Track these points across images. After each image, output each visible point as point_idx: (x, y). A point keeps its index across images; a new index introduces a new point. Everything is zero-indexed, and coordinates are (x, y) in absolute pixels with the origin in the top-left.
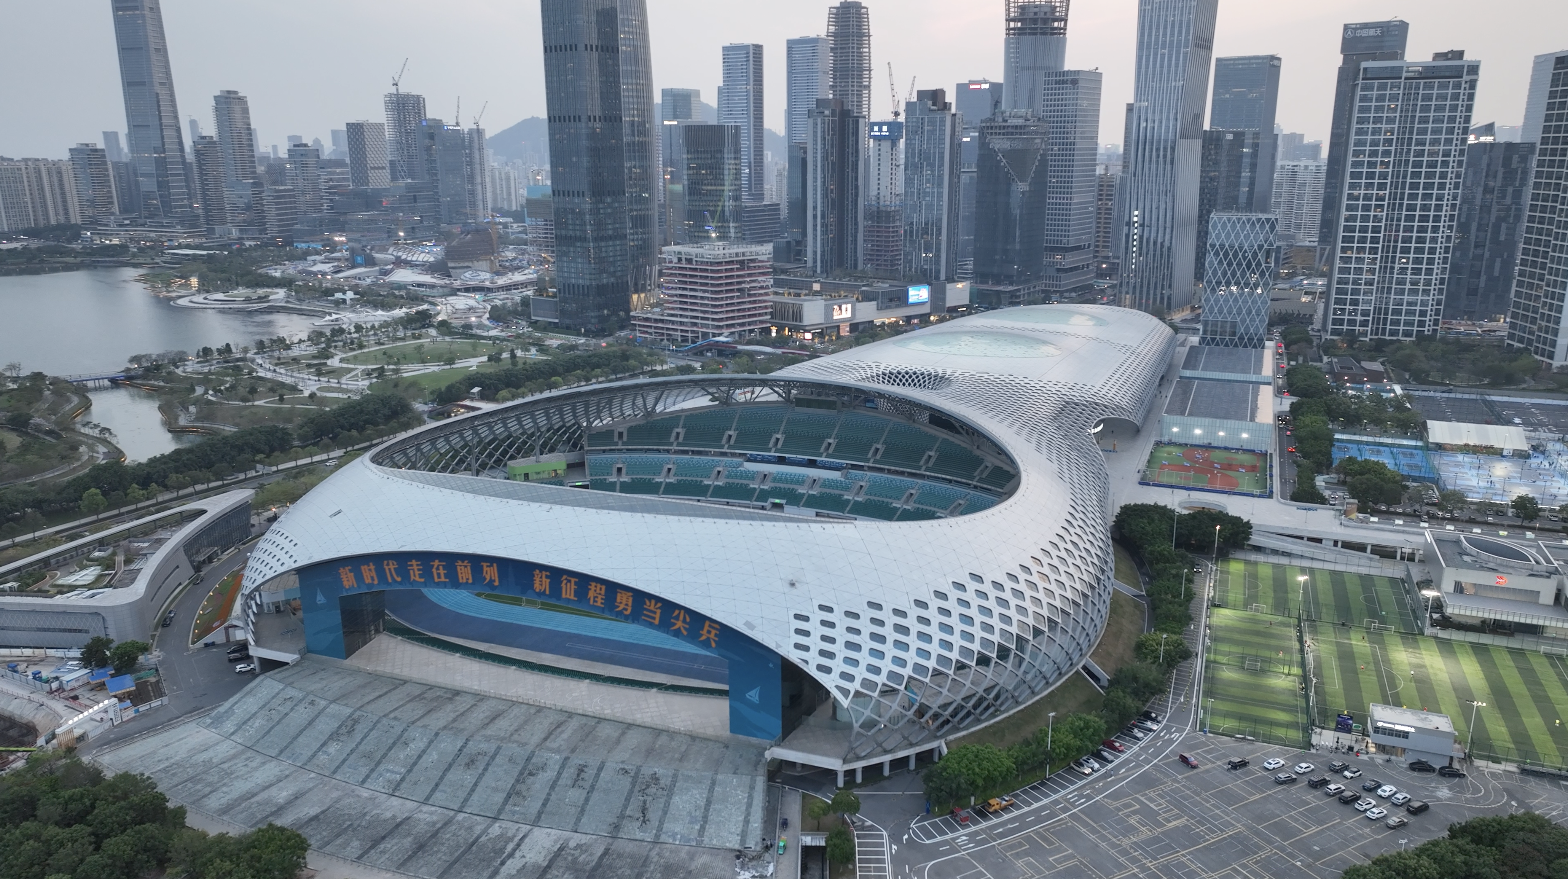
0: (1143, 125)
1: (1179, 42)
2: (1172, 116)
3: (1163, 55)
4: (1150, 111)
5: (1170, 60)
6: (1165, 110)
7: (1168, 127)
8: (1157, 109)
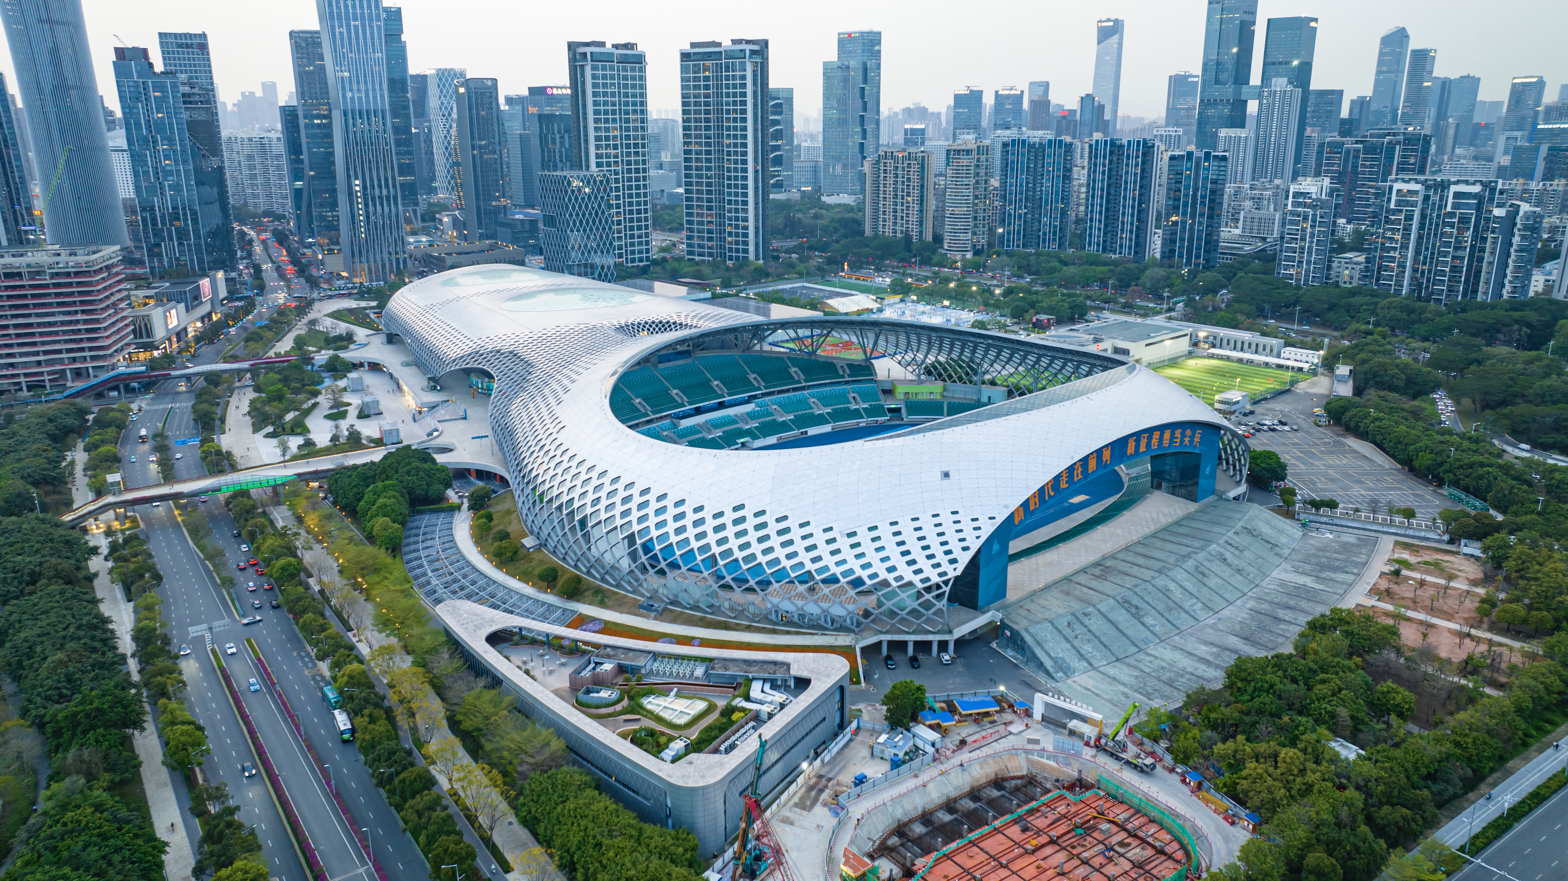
0: (349, 94)
1: (370, 15)
2: (377, 87)
3: (356, 27)
4: (354, 80)
5: (364, 32)
6: (369, 80)
7: (375, 97)
8: (362, 80)
